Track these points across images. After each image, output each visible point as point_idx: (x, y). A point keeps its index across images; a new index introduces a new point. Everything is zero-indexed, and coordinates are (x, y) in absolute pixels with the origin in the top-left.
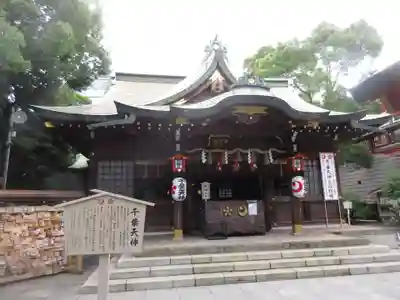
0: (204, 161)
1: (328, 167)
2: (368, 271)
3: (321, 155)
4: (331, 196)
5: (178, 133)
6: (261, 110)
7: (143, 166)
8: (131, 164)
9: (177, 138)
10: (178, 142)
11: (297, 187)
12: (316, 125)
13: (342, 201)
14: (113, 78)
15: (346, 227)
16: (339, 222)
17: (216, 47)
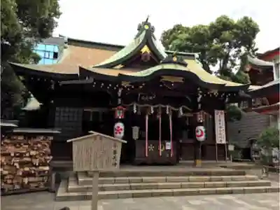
0: (135, 111)
1: (220, 121)
2: (244, 192)
3: (216, 111)
4: (221, 141)
5: (120, 91)
6: (180, 80)
7: (89, 112)
8: (81, 110)
9: (119, 95)
10: (120, 97)
11: (199, 133)
12: (216, 92)
13: (227, 144)
14: (66, 43)
15: (229, 163)
16: (225, 160)
17: (147, 27)
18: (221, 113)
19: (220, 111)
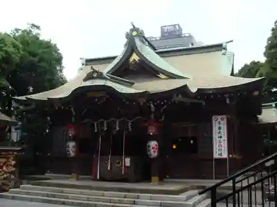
3: (214, 117)
4: (221, 154)
10: (74, 116)
14: (83, 64)
17: (135, 33)
18: (222, 119)
19: (219, 117)
